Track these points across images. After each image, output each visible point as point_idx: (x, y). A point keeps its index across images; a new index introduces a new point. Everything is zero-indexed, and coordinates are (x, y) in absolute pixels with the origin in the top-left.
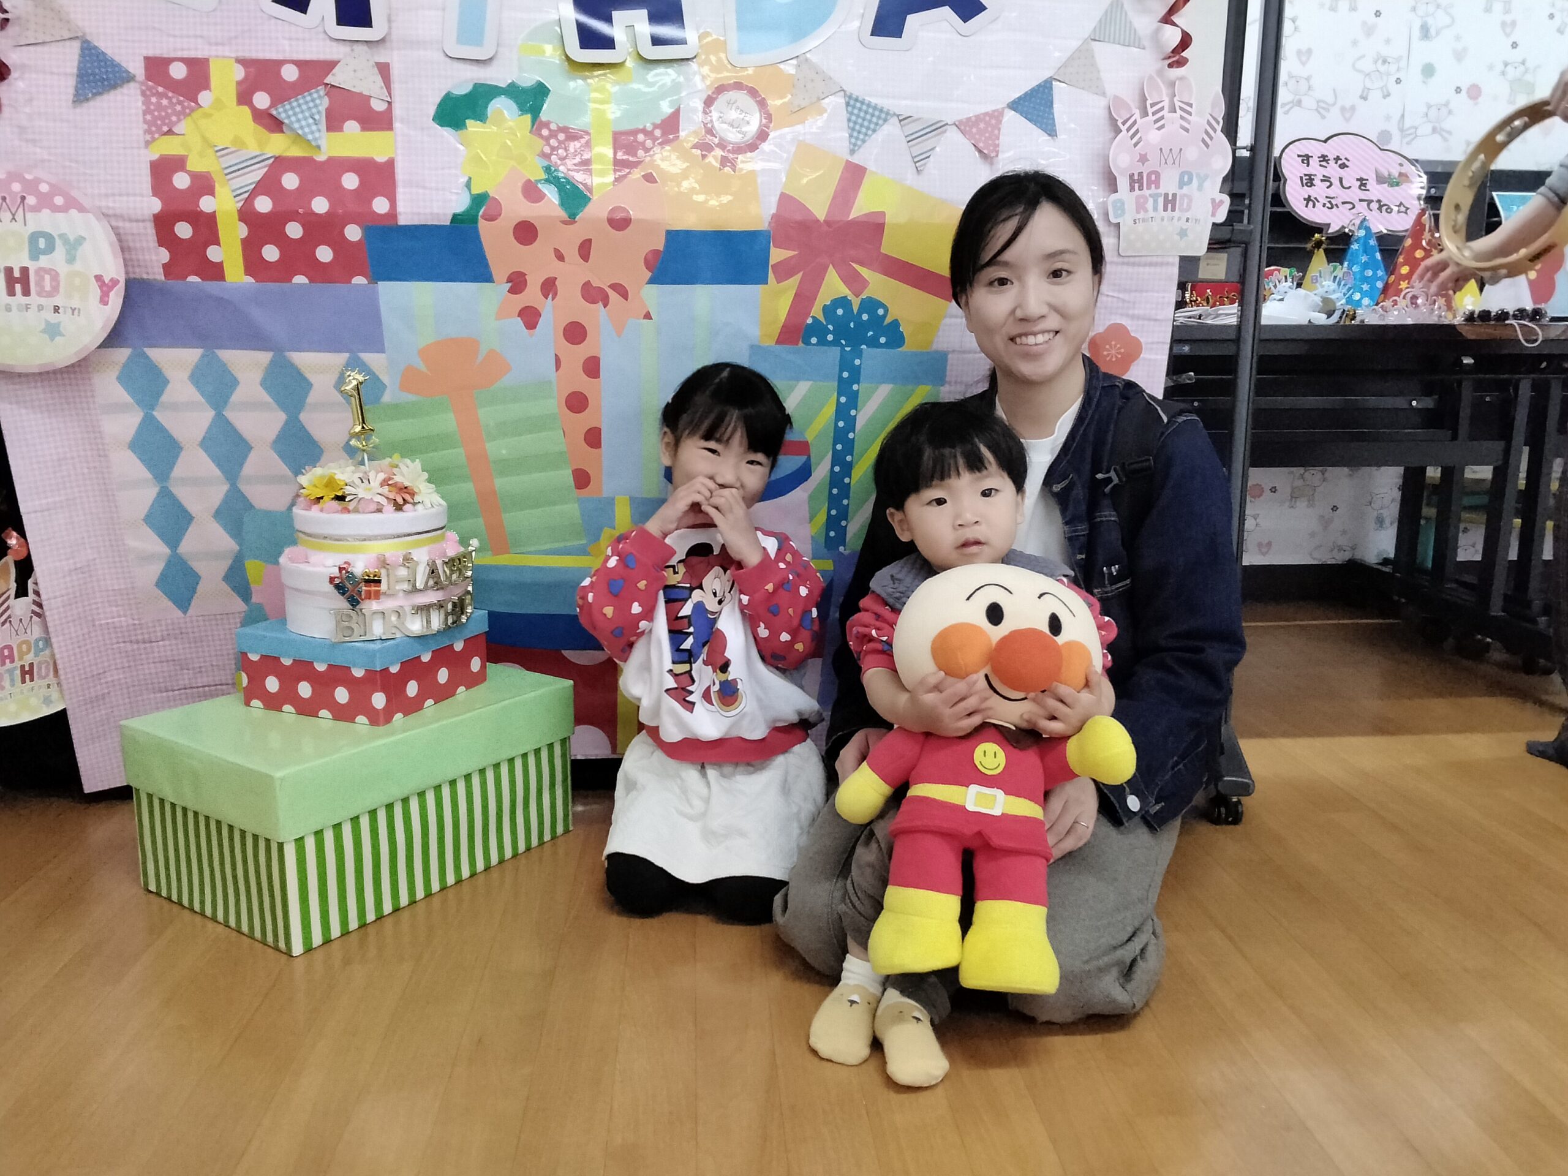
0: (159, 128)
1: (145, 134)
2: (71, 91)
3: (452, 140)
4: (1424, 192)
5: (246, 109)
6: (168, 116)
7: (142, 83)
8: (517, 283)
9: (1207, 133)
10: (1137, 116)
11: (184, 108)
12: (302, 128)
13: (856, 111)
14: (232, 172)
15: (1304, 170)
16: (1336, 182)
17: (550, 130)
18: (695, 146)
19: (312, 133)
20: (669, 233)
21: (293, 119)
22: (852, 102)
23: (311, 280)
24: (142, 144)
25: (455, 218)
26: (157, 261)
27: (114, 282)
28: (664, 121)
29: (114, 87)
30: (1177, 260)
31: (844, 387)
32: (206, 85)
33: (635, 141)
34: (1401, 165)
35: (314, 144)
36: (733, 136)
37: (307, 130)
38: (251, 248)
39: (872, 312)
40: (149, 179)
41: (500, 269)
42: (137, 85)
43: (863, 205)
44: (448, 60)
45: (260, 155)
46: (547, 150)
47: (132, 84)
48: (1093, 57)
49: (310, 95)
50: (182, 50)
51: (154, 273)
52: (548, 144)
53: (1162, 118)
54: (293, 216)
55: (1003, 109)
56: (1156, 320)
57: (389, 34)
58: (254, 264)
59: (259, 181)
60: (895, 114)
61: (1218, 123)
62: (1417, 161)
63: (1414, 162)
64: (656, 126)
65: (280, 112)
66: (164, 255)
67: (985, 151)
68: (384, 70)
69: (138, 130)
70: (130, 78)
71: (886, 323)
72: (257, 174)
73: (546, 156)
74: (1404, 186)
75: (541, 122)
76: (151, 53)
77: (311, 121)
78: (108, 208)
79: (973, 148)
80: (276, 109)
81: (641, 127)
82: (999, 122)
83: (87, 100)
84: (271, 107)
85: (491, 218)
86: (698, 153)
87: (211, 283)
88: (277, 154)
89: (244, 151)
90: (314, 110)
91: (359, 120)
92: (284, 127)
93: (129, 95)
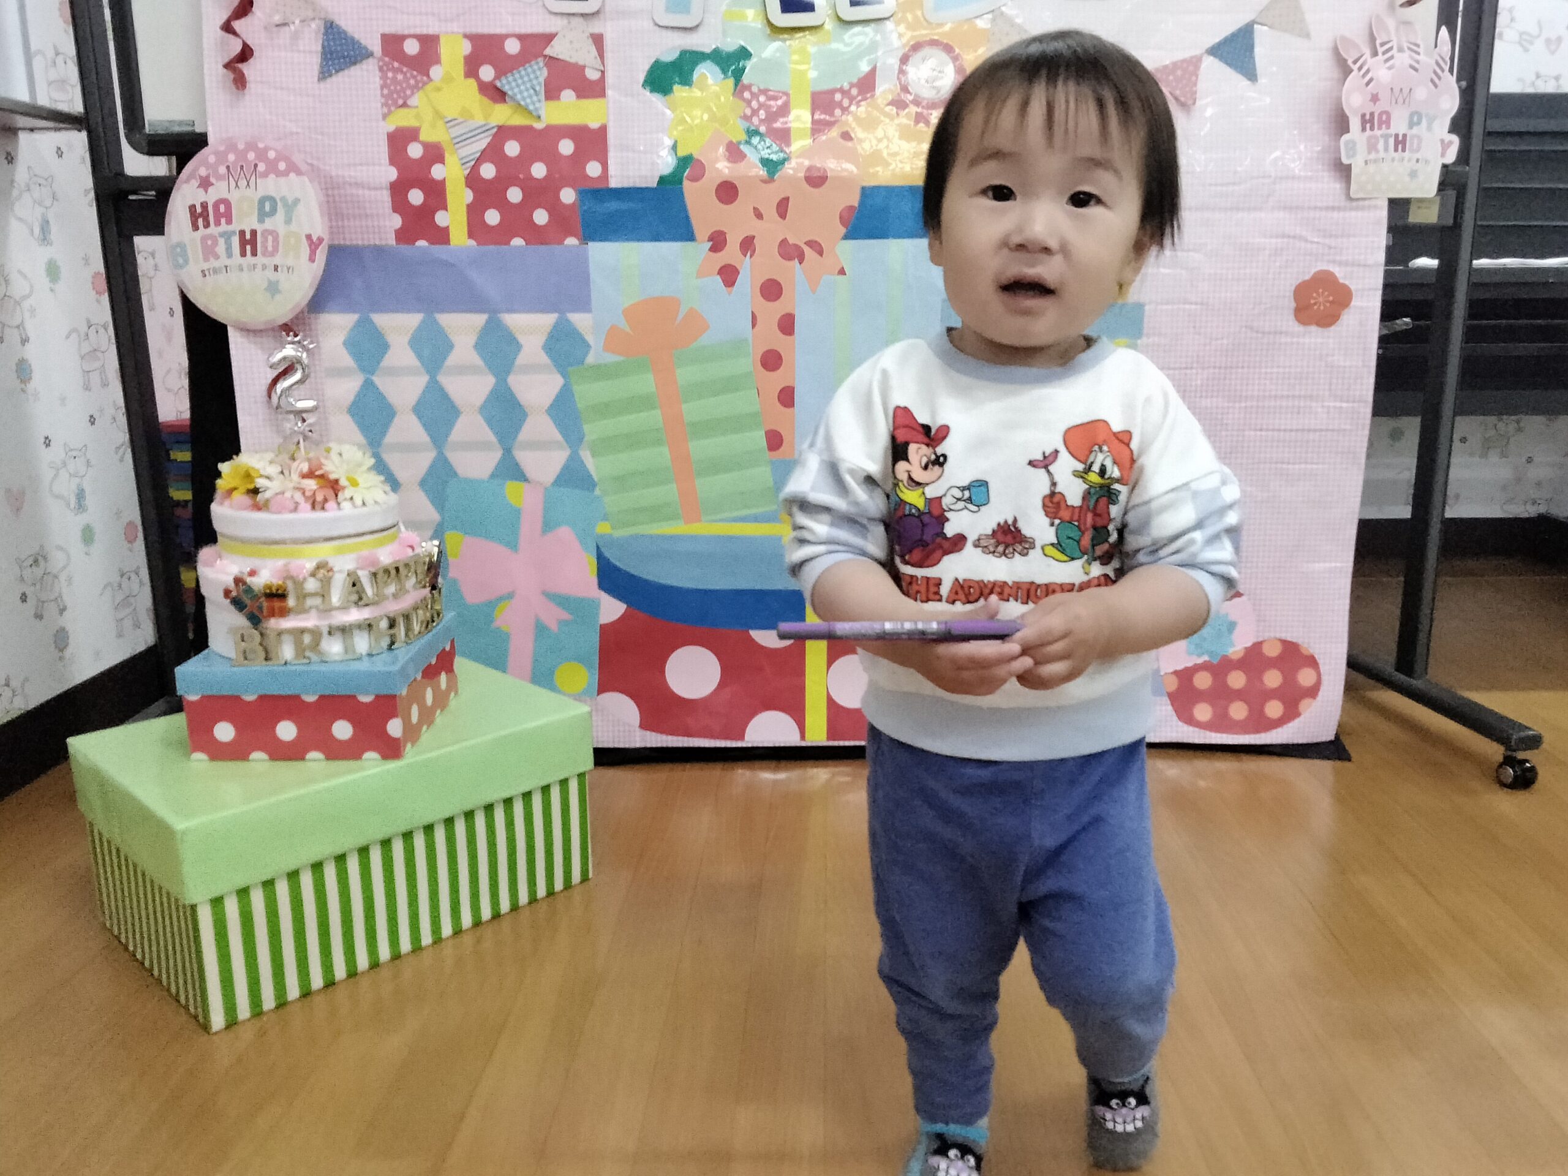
0: (395, 102)
1: (382, 106)
2: (316, 67)
3: (660, 104)
5: (472, 83)
6: (403, 90)
7: (379, 59)
8: (718, 242)
9: (1435, 72)
11: (417, 82)
12: (524, 99)
14: (459, 141)
17: (751, 93)
18: (891, 103)
19: (533, 103)
20: (863, 189)
21: (516, 90)
23: (529, 242)
24: (381, 117)
25: (662, 180)
26: (391, 226)
27: (321, 240)
28: (860, 80)
29: (355, 62)
32: (436, 60)
33: (832, 100)
35: (535, 114)
37: (528, 101)
38: (475, 212)
40: (387, 149)
41: (702, 231)
42: (375, 61)
44: (657, 28)
45: (485, 125)
46: (748, 112)
47: (370, 60)
49: (532, 66)
50: (415, 27)
51: (386, 239)
52: (750, 106)
53: (1392, 57)
54: (515, 182)
55: (1202, 55)
56: (1365, 266)
57: (603, 6)
58: (476, 228)
59: (485, 149)
61: (1446, 64)
64: (852, 85)
65: (504, 84)
66: (397, 221)
67: (1182, 99)
68: (598, 40)
69: (375, 103)
70: (370, 55)
72: (482, 143)
73: (746, 118)
75: (743, 85)
76: (387, 31)
77: (532, 92)
78: (350, 177)
80: (502, 80)
81: (839, 86)
82: (1198, 68)
83: (331, 76)
84: (494, 79)
85: (695, 179)
86: (893, 110)
87: (437, 247)
88: (500, 124)
89: (471, 121)
90: (535, 82)
91: (574, 89)
92: (506, 97)
93: (368, 71)
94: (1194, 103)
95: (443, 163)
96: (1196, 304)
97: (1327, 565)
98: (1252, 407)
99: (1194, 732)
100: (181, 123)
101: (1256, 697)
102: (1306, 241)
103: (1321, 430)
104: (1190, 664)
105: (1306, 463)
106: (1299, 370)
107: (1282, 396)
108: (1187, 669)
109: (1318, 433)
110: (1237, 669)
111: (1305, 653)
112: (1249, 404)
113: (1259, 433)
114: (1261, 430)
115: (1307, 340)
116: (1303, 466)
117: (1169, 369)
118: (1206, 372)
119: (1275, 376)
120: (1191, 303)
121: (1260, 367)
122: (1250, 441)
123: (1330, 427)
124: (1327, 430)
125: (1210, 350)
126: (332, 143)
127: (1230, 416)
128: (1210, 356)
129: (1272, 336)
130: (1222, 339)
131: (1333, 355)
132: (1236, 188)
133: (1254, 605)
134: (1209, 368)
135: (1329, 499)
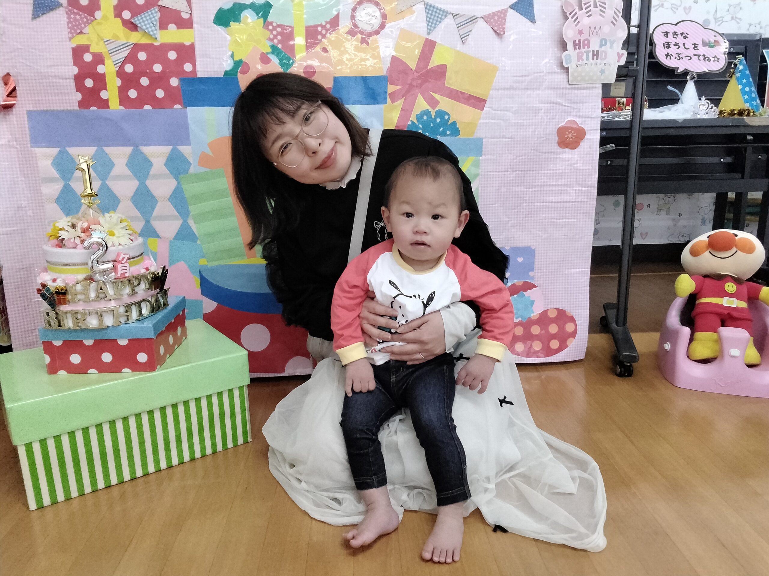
0: (75, 31)
1: (69, 34)
2: (31, 12)
3: (223, 32)
4: (727, 50)
5: (119, 20)
6: (80, 24)
7: (66, 8)
9: (614, 18)
10: (577, 10)
11: (88, 20)
12: (147, 28)
13: (430, 12)
14: (112, 52)
15: (665, 40)
16: (681, 45)
17: (273, 26)
18: (347, 33)
19: (153, 31)
20: (335, 78)
21: (143, 24)
22: (428, 7)
23: (153, 107)
24: (68, 39)
25: (226, 73)
26: (76, 99)
28: (331, 20)
29: (52, 10)
30: (601, 85)
32: (98, 8)
33: (317, 30)
34: (715, 36)
35: (153, 37)
36: (368, 28)
37: (150, 30)
38: (123, 91)
39: (442, 118)
40: (72, 57)
42: (64, 9)
43: (435, 61)
45: (127, 43)
46: (272, 36)
47: (61, 8)
49: (151, 11)
51: (73, 106)
52: (272, 33)
53: (590, 11)
54: (144, 74)
55: (507, 9)
56: (592, 118)
58: (124, 100)
59: (126, 57)
60: (451, 13)
61: (620, 12)
62: (723, 34)
63: (722, 35)
64: (327, 23)
65: (135, 21)
66: (79, 96)
67: (498, 31)
69: (65, 33)
70: (61, 5)
71: (449, 123)
72: (125, 53)
73: (271, 40)
74: (717, 47)
75: (268, 22)
77: (152, 25)
78: (52, 72)
79: (492, 30)
80: (134, 19)
81: (320, 23)
82: (505, 15)
83: (39, 17)
84: (131, 18)
85: (244, 72)
86: (349, 37)
87: (102, 110)
88: (135, 42)
89: (119, 41)
90: (153, 19)
91: (176, 24)
92: (138, 28)
93: (60, 14)
94: (504, 34)
95: (104, 64)
96: (509, 138)
97: (578, 270)
98: (538, 191)
101: (546, 338)
102: (562, 105)
103: (573, 202)
105: (565, 219)
106: (560, 171)
107: (553, 185)
109: (571, 204)
110: (536, 324)
111: (569, 315)
112: (536, 189)
113: (542, 204)
114: (543, 202)
115: (564, 156)
116: (564, 220)
117: (496, 172)
118: (514, 173)
119: (549, 174)
120: (506, 138)
121: (541, 170)
122: (537, 208)
123: (577, 200)
124: (575, 202)
125: (516, 162)
126: (41, 54)
127: (528, 196)
128: (516, 165)
129: (547, 154)
130: (522, 156)
131: (577, 164)
132: (527, 78)
133: (543, 291)
134: (516, 171)
135: (577, 236)
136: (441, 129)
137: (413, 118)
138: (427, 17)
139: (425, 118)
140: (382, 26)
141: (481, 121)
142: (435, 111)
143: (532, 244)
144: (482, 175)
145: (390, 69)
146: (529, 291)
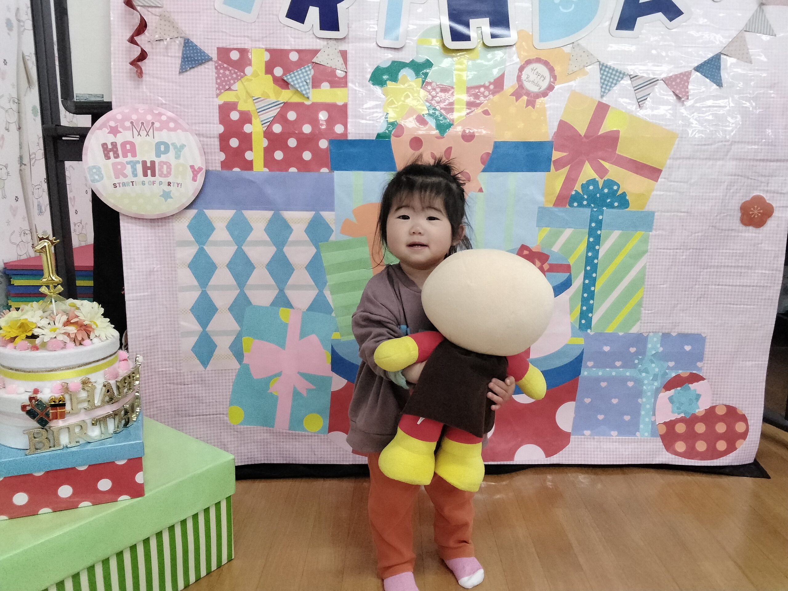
0: (224, 87)
1: (216, 90)
2: (178, 66)
3: (379, 92)
5: (270, 77)
6: (229, 80)
7: (216, 62)
11: (237, 76)
12: (300, 87)
13: (605, 73)
14: (260, 111)
17: (432, 86)
18: (512, 95)
19: (305, 90)
20: (495, 142)
21: (296, 82)
22: (604, 68)
23: (299, 170)
24: (215, 96)
25: (379, 136)
26: (219, 160)
27: (200, 169)
28: (495, 81)
29: (201, 64)
31: (592, 232)
32: (249, 63)
33: (479, 92)
35: (306, 96)
36: (533, 89)
37: (302, 88)
38: (268, 152)
39: (610, 188)
40: (218, 114)
42: (213, 63)
43: (608, 127)
44: (379, 48)
45: (276, 102)
46: (430, 97)
47: (210, 63)
48: (745, 41)
49: (305, 68)
50: (237, 44)
51: (216, 166)
52: (431, 94)
54: (292, 135)
55: (691, 71)
56: (781, 193)
57: (348, 35)
58: (269, 161)
59: (275, 116)
60: (628, 74)
64: (491, 83)
65: (288, 78)
66: (222, 156)
67: (680, 96)
68: (344, 54)
69: (213, 88)
70: (211, 59)
71: (618, 194)
72: (274, 112)
73: (429, 101)
75: (427, 82)
76: (221, 45)
77: (305, 83)
78: (196, 130)
79: (673, 94)
80: (286, 77)
81: (482, 84)
82: (689, 78)
83: (186, 71)
84: (283, 75)
85: (398, 136)
86: (514, 99)
87: (246, 172)
88: (285, 101)
89: (268, 100)
90: (307, 77)
91: (330, 82)
92: (290, 86)
93: (208, 69)
94: (687, 98)
95: (251, 124)
96: (684, 212)
97: (754, 363)
98: (713, 272)
99: (675, 458)
100: (96, 96)
101: (711, 438)
102: (748, 178)
103: (753, 286)
104: (673, 419)
105: (744, 305)
106: (741, 251)
107: (731, 266)
108: (671, 421)
109: (751, 288)
110: (700, 421)
111: (740, 413)
112: (712, 270)
113: (717, 287)
114: (719, 285)
115: (747, 235)
116: (742, 306)
117: (667, 249)
118: (688, 251)
119: (727, 254)
120: (681, 212)
121: (719, 249)
122: (712, 291)
123: (759, 284)
124: (757, 286)
125: (691, 239)
126: (186, 110)
127: (701, 277)
128: (691, 243)
129: (727, 232)
130: (698, 233)
131: (761, 243)
132: (709, 147)
133: (711, 385)
134: (690, 249)
135: (756, 325)
136: (609, 200)
137: (578, 187)
138: (601, 78)
139: (591, 188)
140: (551, 88)
141: (655, 193)
142: (603, 180)
143: (703, 331)
144: (650, 252)
145: (556, 134)
146: (695, 384)
